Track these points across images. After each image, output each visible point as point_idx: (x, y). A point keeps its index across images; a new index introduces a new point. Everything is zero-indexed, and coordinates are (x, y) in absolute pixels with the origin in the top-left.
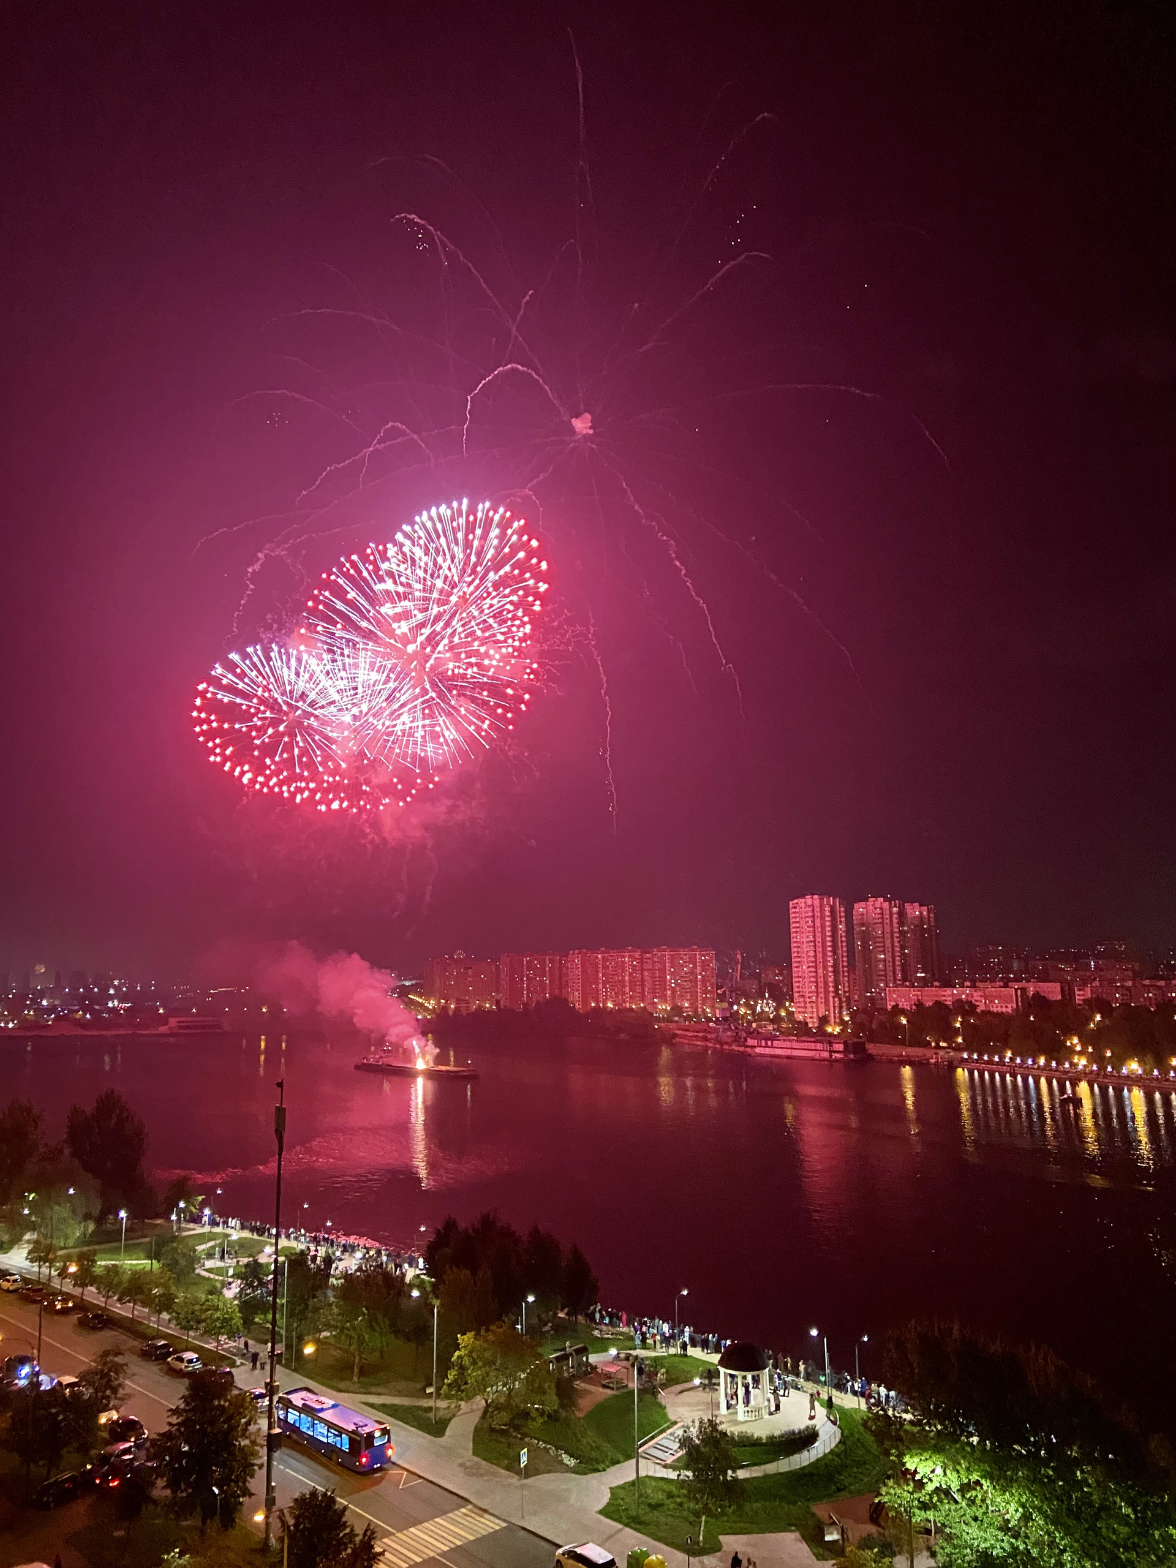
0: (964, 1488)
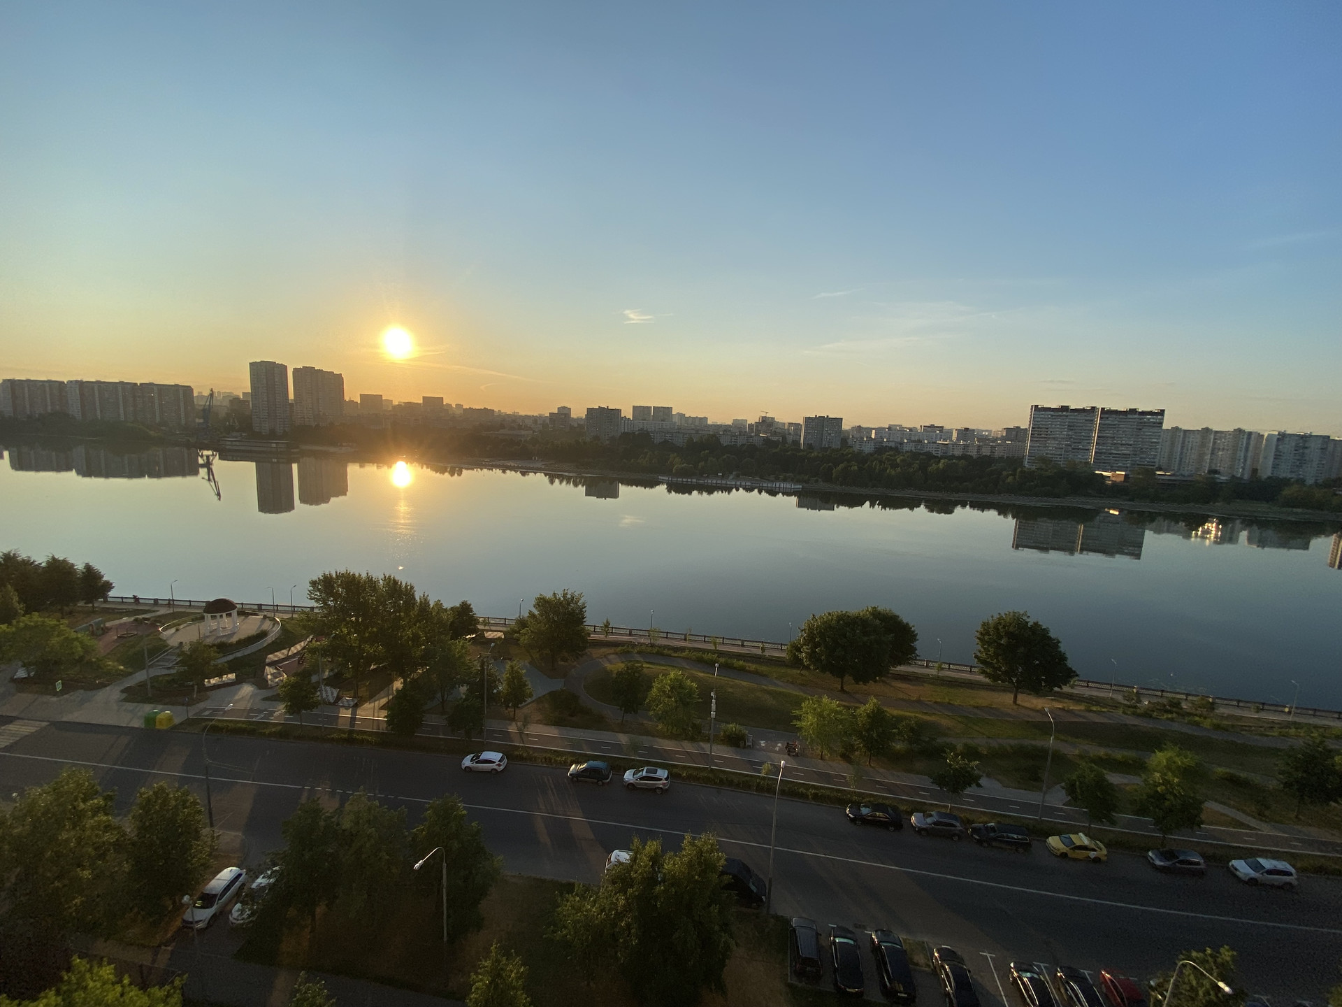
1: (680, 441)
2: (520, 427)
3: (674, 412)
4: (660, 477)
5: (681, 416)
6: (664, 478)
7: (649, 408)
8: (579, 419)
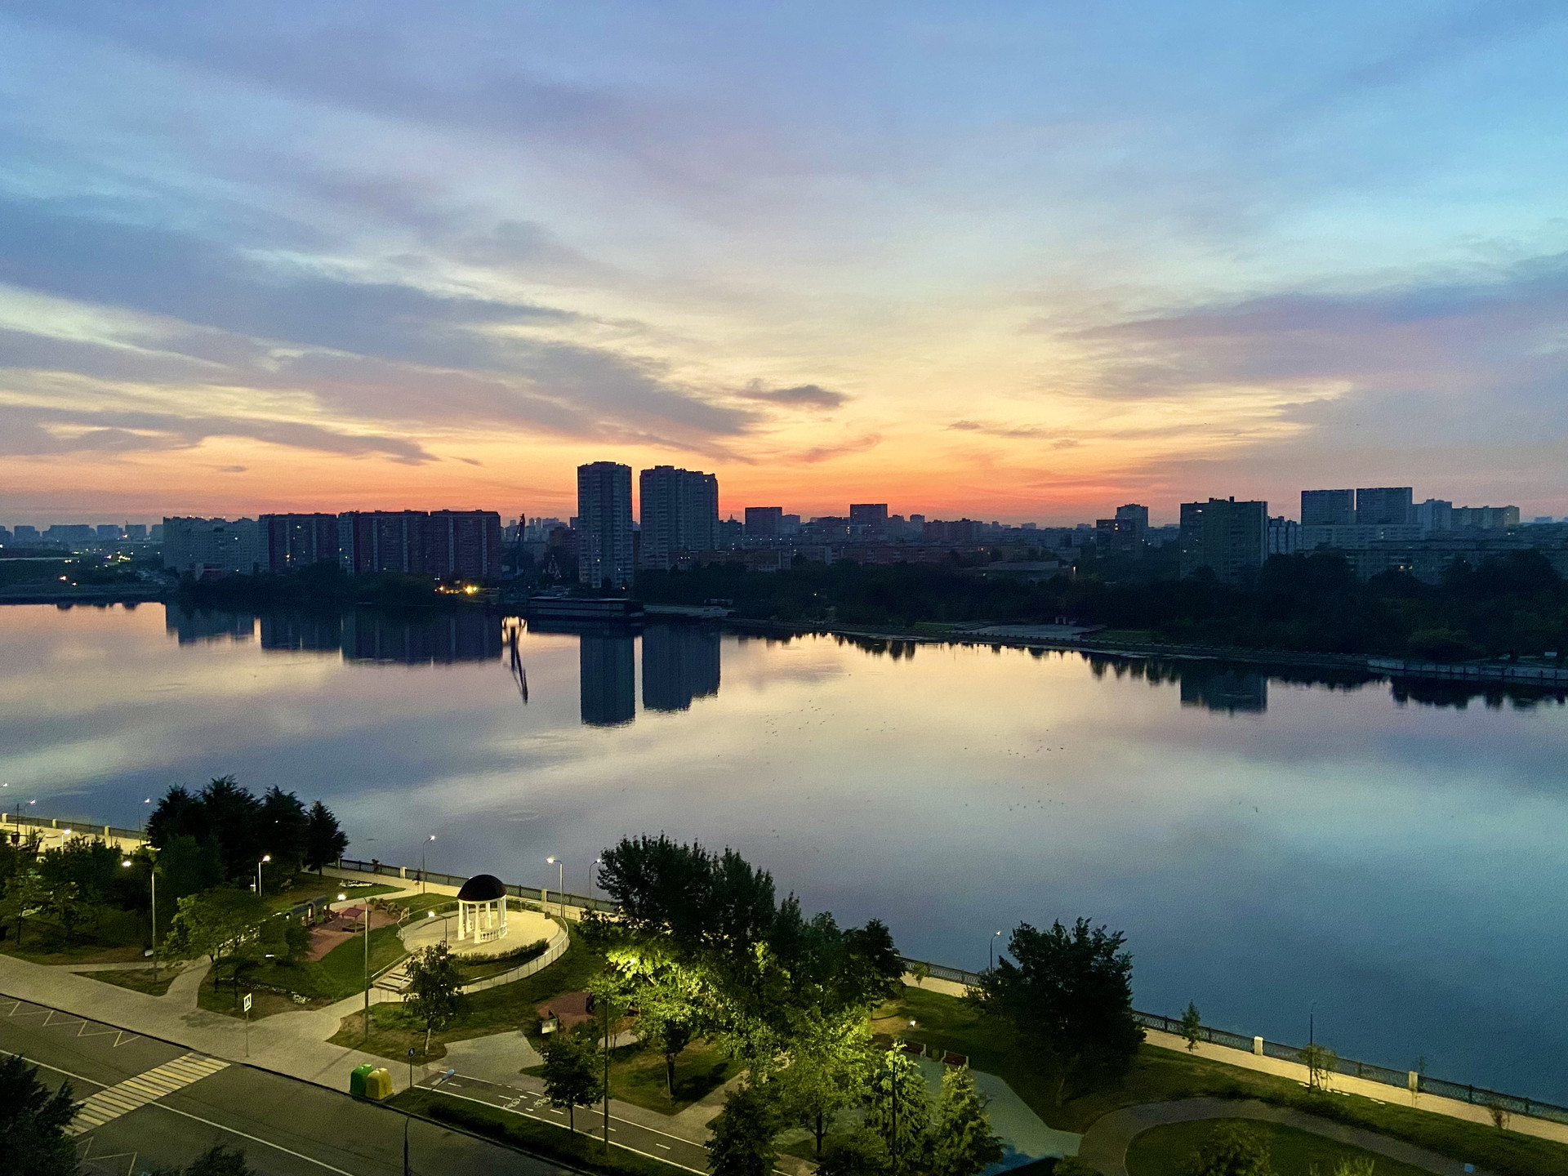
0: (657, 973)
1: (1430, 571)
2: (1033, 556)
3: (1417, 500)
4: (1371, 663)
5: (1438, 507)
6: (1384, 664)
7: (1345, 494)
8: (1167, 530)
